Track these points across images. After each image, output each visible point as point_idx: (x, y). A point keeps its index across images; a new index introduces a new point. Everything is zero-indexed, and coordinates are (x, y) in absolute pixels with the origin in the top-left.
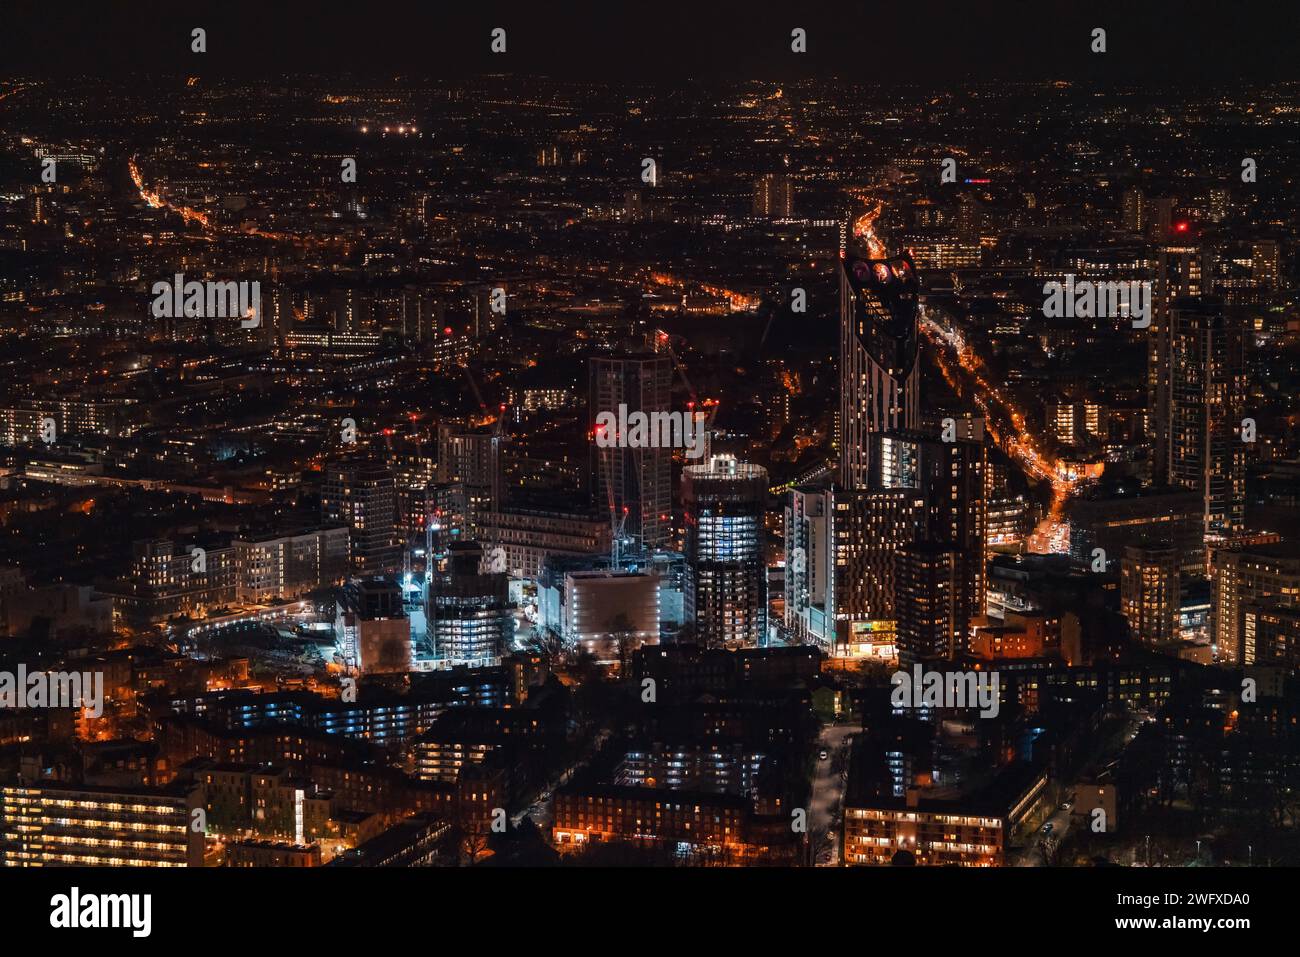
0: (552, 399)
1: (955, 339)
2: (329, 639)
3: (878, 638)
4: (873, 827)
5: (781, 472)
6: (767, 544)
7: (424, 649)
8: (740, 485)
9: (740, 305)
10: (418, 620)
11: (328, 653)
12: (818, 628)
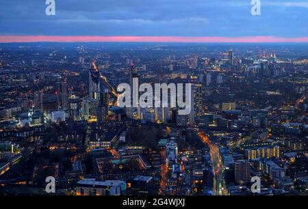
0: (51, 87)
1: (105, 78)
2: (18, 122)
3: (94, 118)
4: (93, 144)
5: (81, 96)
6: (79, 107)
7: (32, 123)
8: (76, 99)
9: (77, 74)
10: (31, 119)
11: (18, 124)
12: (86, 118)
